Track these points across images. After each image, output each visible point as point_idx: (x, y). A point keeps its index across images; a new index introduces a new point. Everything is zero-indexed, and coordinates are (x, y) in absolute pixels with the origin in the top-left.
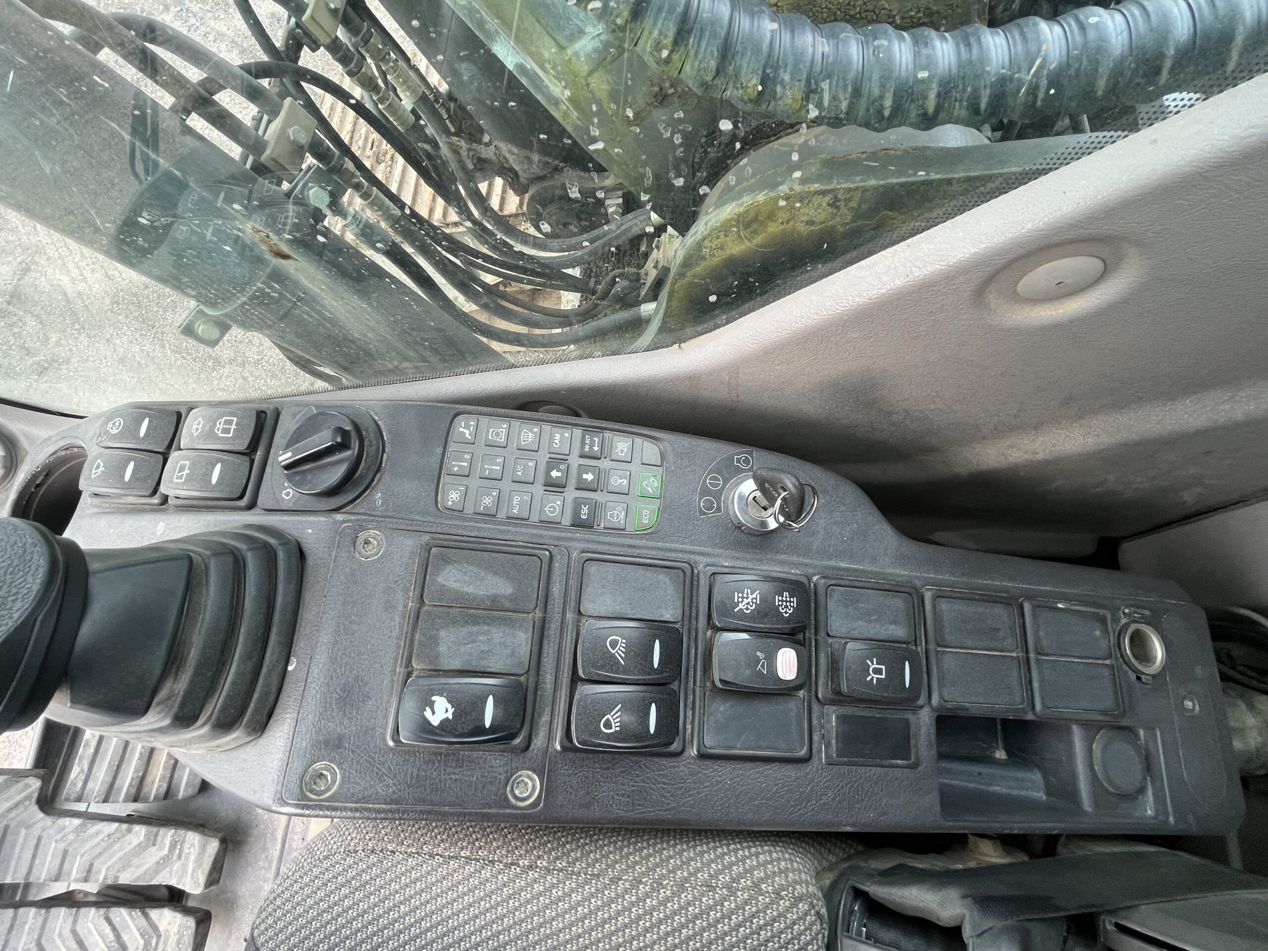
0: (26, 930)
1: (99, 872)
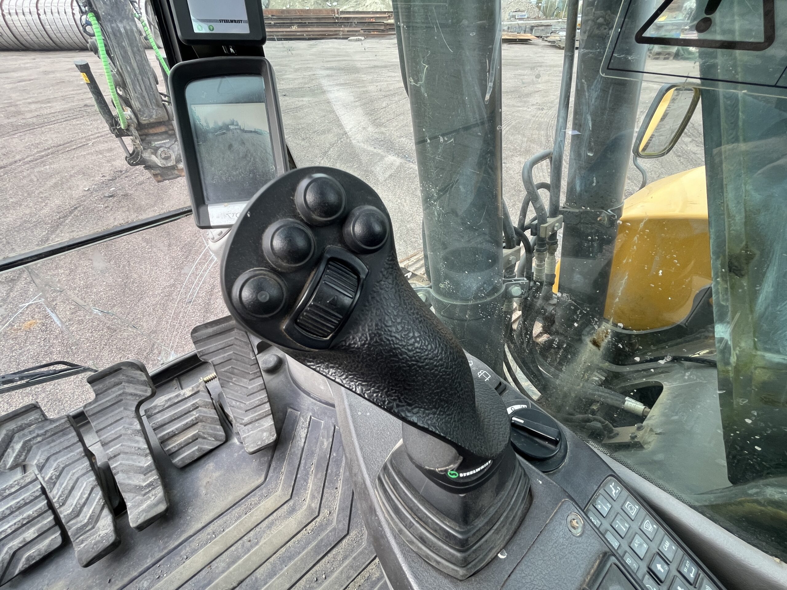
0: (69, 456)
1: (116, 461)
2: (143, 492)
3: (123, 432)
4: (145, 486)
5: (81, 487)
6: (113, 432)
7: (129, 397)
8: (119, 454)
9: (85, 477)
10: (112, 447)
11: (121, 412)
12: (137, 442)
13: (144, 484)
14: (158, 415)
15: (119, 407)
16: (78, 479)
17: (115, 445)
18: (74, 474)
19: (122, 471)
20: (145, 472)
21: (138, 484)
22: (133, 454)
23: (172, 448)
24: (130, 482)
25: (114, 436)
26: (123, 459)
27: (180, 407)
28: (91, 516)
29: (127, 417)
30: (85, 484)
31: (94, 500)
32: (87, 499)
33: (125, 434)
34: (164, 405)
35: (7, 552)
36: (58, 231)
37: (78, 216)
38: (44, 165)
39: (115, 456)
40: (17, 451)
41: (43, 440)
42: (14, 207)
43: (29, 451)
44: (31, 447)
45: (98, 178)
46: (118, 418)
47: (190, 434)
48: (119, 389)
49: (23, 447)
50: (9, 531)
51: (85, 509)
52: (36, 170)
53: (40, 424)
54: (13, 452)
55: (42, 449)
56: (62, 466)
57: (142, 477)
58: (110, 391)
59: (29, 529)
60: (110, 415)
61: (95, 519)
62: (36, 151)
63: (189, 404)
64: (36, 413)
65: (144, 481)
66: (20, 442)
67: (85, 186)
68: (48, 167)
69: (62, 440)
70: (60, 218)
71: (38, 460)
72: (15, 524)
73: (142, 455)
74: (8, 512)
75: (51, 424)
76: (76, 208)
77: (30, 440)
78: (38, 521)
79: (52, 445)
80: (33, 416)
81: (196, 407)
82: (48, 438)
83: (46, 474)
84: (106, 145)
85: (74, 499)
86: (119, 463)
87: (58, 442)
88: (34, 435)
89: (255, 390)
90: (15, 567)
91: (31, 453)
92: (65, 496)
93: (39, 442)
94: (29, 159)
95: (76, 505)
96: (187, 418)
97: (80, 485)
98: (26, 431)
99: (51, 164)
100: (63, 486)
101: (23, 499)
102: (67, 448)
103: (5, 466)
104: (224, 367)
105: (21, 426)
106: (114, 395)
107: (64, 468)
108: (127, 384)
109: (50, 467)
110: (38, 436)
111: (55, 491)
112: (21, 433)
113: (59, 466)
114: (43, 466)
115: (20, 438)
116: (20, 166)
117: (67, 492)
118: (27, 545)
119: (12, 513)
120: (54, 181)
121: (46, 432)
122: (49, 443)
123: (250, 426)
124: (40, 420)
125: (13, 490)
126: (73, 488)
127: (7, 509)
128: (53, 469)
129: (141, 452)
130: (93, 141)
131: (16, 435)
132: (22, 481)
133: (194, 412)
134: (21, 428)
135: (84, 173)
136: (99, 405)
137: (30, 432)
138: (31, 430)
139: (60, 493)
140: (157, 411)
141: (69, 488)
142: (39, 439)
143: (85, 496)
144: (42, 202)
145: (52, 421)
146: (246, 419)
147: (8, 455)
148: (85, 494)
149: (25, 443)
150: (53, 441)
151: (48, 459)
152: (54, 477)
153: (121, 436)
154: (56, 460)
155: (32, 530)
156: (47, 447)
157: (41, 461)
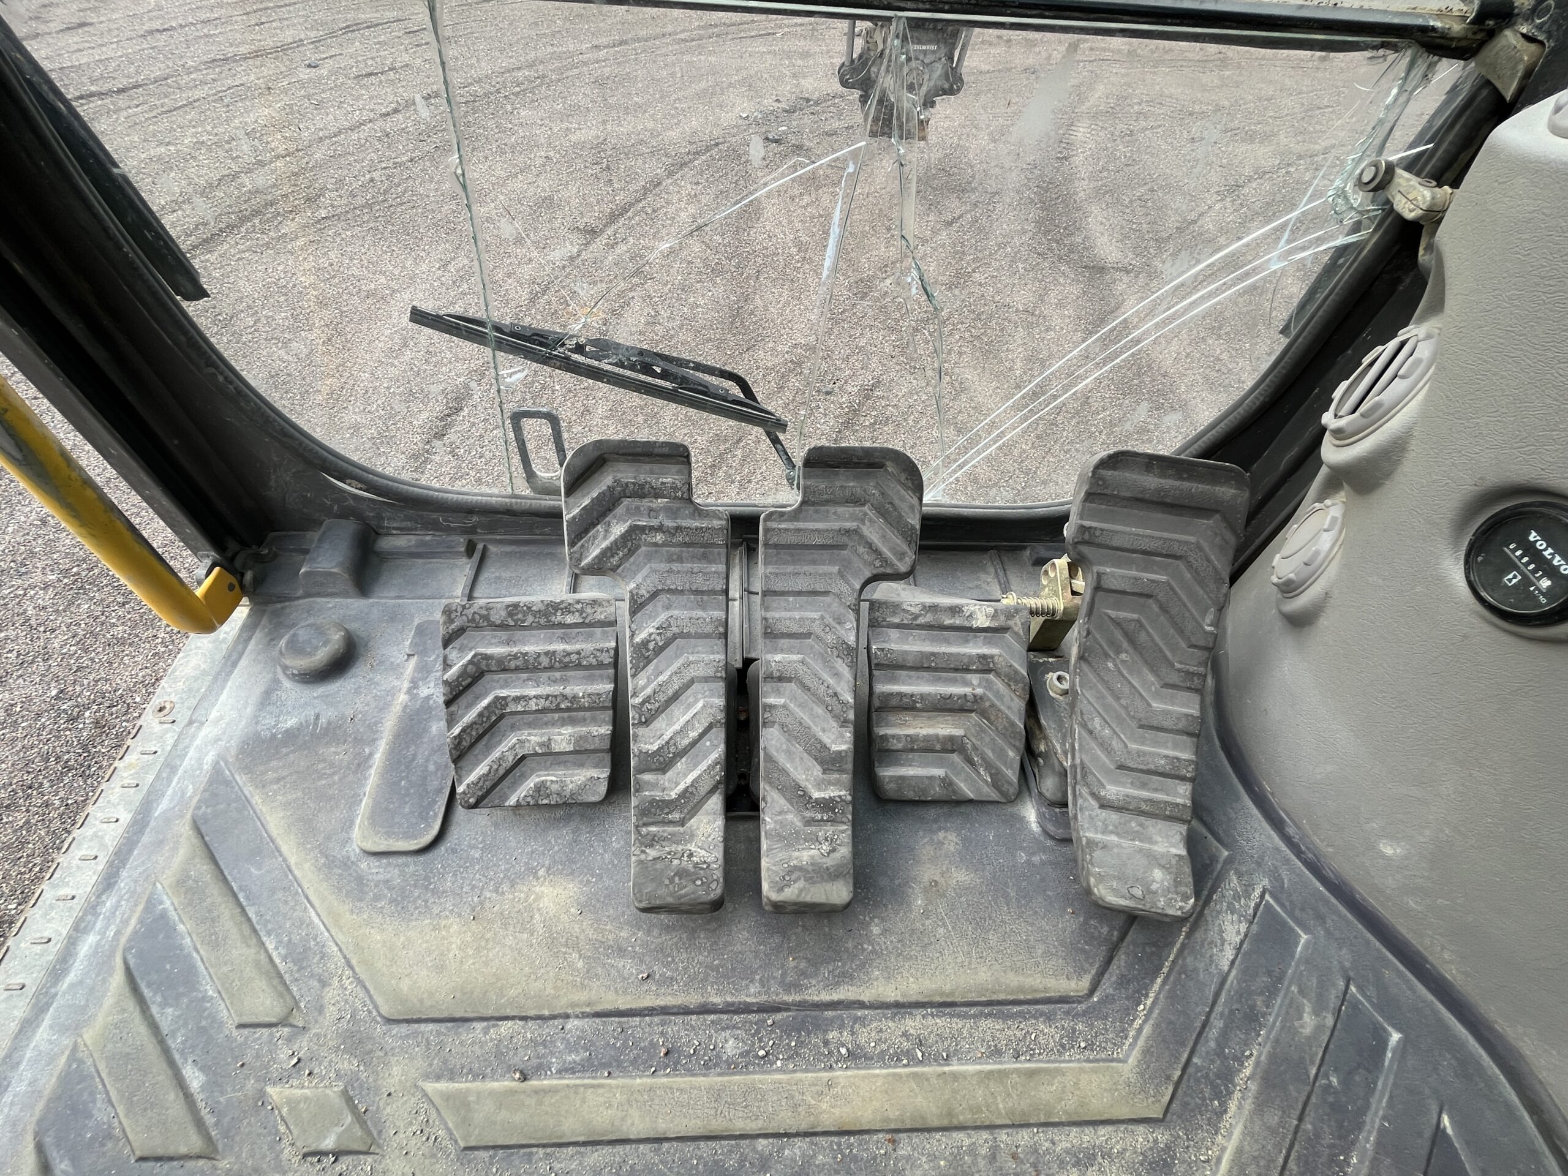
0: (695, 614)
1: (778, 694)
2: (808, 814)
3: (817, 628)
4: (818, 801)
5: (690, 706)
6: (797, 615)
7: (861, 550)
8: (789, 680)
9: (706, 686)
10: (782, 651)
11: (830, 575)
12: (837, 675)
13: (816, 795)
14: (894, 634)
15: (832, 562)
16: (692, 682)
17: (790, 651)
18: (687, 665)
19: (782, 726)
20: (828, 762)
21: (803, 784)
22: (820, 701)
23: (893, 736)
24: (788, 766)
25: (795, 629)
26: (793, 698)
27: (947, 641)
28: (686, 790)
29: (838, 596)
30: (700, 704)
31: (705, 757)
32: (694, 743)
33: (819, 638)
34: (916, 617)
35: (512, 748)
36: (678, 176)
37: (714, 159)
38: (700, 54)
39: (780, 679)
40: (612, 538)
41: (664, 545)
42: (635, 111)
43: (631, 552)
44: (638, 547)
45: (769, 103)
46: (819, 587)
47: (944, 728)
48: (853, 517)
49: (625, 537)
50: (533, 706)
51: (680, 765)
52: (686, 58)
53: (677, 505)
54: (605, 538)
55: (654, 566)
56: (675, 630)
57: (817, 770)
58: (832, 509)
59: (563, 723)
60: (807, 568)
61: (690, 803)
62: (697, 24)
63: (974, 649)
64: (679, 472)
65: (819, 786)
66: (625, 521)
67: (743, 111)
68: (703, 58)
69: (696, 566)
70: (689, 153)
71: (638, 587)
72: (547, 697)
73: (836, 717)
74: (545, 661)
75: (692, 516)
76: (717, 144)
77: (642, 529)
78: (584, 720)
79: (676, 566)
80: (669, 478)
81: (985, 665)
82: (674, 545)
83: (641, 628)
84: (802, 43)
85: (670, 725)
86: (782, 701)
87: (688, 566)
88: (654, 522)
89: (1168, 724)
90: (514, 787)
91: (632, 560)
92: (657, 705)
93: (656, 544)
94: (682, 36)
95: (668, 743)
96: (954, 682)
97: (691, 700)
98: (646, 503)
99: (710, 53)
100: (662, 678)
101: (578, 653)
102: (697, 592)
103: (580, 560)
104: (1117, 607)
105: (642, 486)
106: (836, 525)
107: (675, 637)
108: (871, 514)
109: (652, 617)
110: (660, 529)
111: (642, 680)
112: (637, 502)
113: (670, 626)
114: (642, 605)
115: (629, 512)
116: (667, 44)
117: (662, 698)
118: (549, 756)
119: (551, 668)
120: (703, 85)
121: (678, 528)
122: (670, 560)
123: (1114, 816)
124: (679, 494)
125: (569, 619)
126: (676, 697)
127: (547, 653)
128: (656, 624)
129: (838, 709)
130: (786, 30)
131: (626, 502)
132: (589, 610)
133: (974, 678)
134: (640, 492)
135: (751, 85)
136: (798, 530)
137: (651, 510)
138: (654, 506)
139: (649, 691)
140: (897, 620)
141: (670, 692)
142: (659, 538)
143: (693, 734)
144: (673, 116)
145: (699, 512)
146: (1113, 791)
147: (595, 538)
148: (693, 730)
149: (634, 530)
150: (680, 559)
151: (654, 595)
152: (651, 646)
153: (808, 635)
154: (668, 608)
155: (567, 731)
156: (664, 566)
157: (643, 592)
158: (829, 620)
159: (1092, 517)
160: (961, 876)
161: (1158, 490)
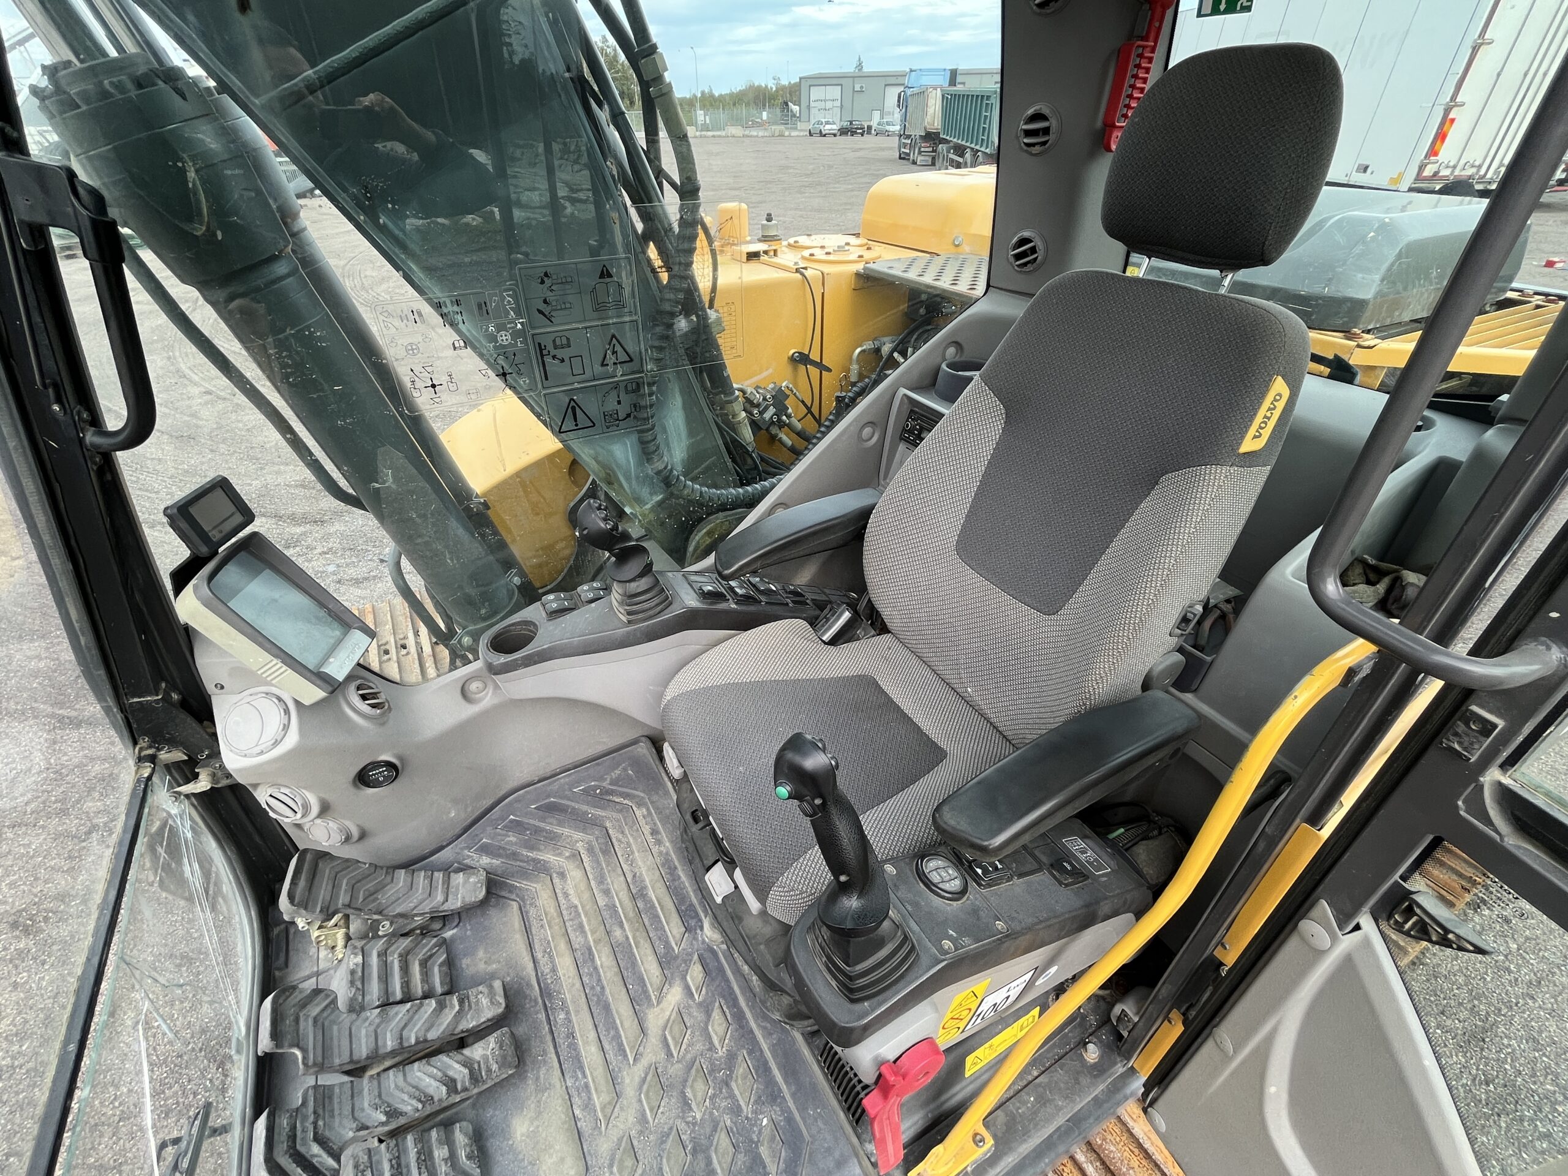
1: (409, 1037)
4: (460, 1006)
5: (420, 1079)
8: (401, 1034)
9: (409, 1074)
10: (385, 1041)
11: (340, 1029)
13: (457, 1008)
14: (367, 998)
15: (332, 1029)
16: (407, 1083)
17: (385, 1037)
19: (426, 1031)
20: (441, 1008)
21: (453, 1016)
22: (411, 1018)
23: (422, 987)
24: (445, 1024)
25: (373, 1039)
26: (411, 1030)
27: (371, 973)
28: (463, 1067)
29: (352, 1023)
30: (419, 1074)
31: (446, 1063)
32: (440, 1070)
33: (377, 1027)
34: (358, 989)
39: (401, 1038)
40: (320, 1152)
41: (324, 1120)
43: (329, 1140)
44: (326, 1135)
46: (347, 1033)
47: (416, 969)
48: (306, 1020)
49: (320, 1144)
51: (451, 1073)
53: (300, 1116)
54: (320, 1156)
55: (337, 1123)
56: (376, 1102)
57: (447, 1010)
58: (301, 1031)
59: (432, 1155)
60: (335, 1042)
61: (467, 1064)
63: (374, 960)
64: (280, 1117)
65: (452, 1007)
66: (311, 1146)
69: (337, 1100)
71: (351, 1130)
72: (419, 1168)
73: (419, 1008)
75: (306, 1106)
77: (315, 1134)
78: (429, 1144)
79: (336, 1112)
81: (383, 954)
82: (324, 1115)
85: (431, 1085)
86: (413, 1034)
87: (336, 1106)
88: (311, 1128)
89: (409, 880)
91: (334, 1138)
92: (422, 1097)
93: (324, 1125)
95: (441, 1083)
96: (392, 968)
97: (416, 1079)
98: (299, 1133)
100: (407, 1098)
102: (352, 1096)
104: (357, 899)
105: (289, 1137)
106: (311, 1029)
107: (381, 1100)
108: (305, 1011)
109: (370, 1116)
110: (315, 1123)
111: (408, 1109)
112: (299, 1141)
113: (374, 1104)
115: (305, 1143)
117: (418, 1094)
118: (452, 1158)
121: (315, 1112)
122: (333, 1116)
123: (450, 897)
126: (416, 1088)
128: (374, 1112)
129: (415, 1008)
131: (298, 1147)
133: (390, 959)
134: (293, 1137)
136: (314, 1048)
137: (303, 1131)
140: (360, 998)
141: (414, 1092)
142: (321, 1123)
143: (435, 1072)
146: (440, 897)
147: (320, 1163)
148: (433, 1073)
149: (316, 1140)
150: (332, 1111)
151: (355, 1119)
152: (387, 1112)
153: (375, 1032)
154: (363, 1110)
155: (436, 1154)
156: (337, 1120)
157: (354, 1125)
158: (367, 1024)
159: (315, 906)
160: (481, 954)
161: (307, 881)
